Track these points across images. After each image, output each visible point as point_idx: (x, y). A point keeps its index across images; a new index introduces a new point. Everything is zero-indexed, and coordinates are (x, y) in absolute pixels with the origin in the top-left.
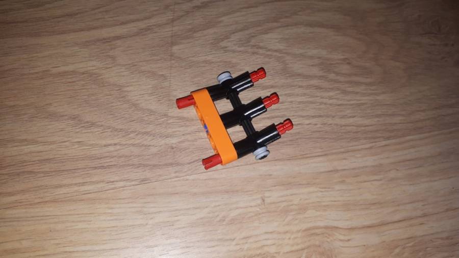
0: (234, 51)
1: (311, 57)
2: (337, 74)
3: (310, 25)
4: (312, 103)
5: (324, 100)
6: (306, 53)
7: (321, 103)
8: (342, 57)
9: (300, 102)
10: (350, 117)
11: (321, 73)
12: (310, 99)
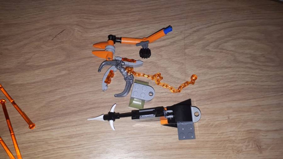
0: (212, 51)
1: (247, 54)
2: (259, 61)
3: (245, 38)
4: (248, 75)
5: (253, 74)
6: (244, 51)
7: (252, 75)
8: (261, 54)
9: (243, 75)
10: (265, 82)
11: (251, 61)
12: (247, 73)
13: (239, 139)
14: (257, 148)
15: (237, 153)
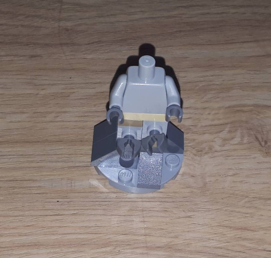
13: (204, 125)
14: (257, 143)
15: (195, 155)
